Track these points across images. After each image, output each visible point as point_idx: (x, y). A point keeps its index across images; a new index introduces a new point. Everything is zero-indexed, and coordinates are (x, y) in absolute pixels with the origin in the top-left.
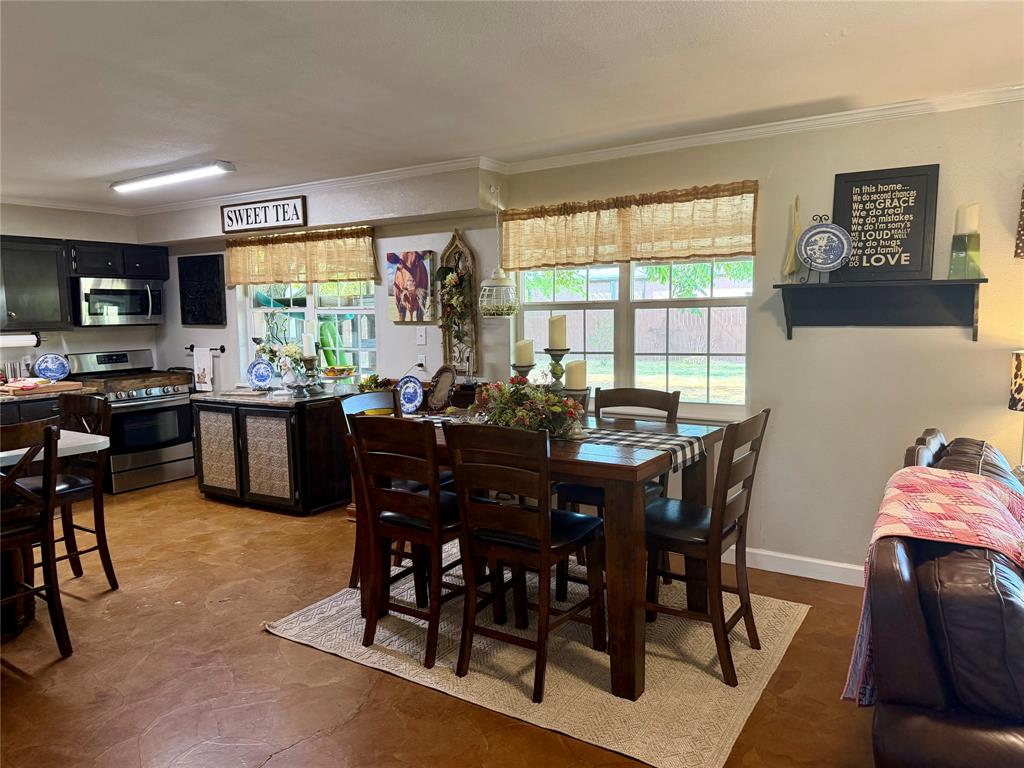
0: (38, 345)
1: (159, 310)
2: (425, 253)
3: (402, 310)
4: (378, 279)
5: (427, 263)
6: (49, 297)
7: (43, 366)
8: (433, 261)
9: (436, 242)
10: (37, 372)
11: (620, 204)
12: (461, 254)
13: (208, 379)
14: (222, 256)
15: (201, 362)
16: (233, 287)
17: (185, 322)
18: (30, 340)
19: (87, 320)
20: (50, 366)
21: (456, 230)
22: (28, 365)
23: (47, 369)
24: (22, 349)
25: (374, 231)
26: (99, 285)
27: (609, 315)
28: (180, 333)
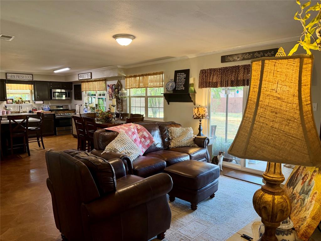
0: (43, 103)
1: (69, 96)
2: (113, 85)
3: (110, 97)
4: (106, 90)
5: (114, 87)
6: (46, 93)
7: (45, 108)
8: (115, 86)
9: (115, 82)
11: (142, 75)
12: (119, 85)
13: (78, 112)
14: (81, 85)
15: (77, 108)
16: (83, 92)
17: (75, 99)
18: (42, 102)
19: (53, 98)
21: (118, 80)
22: (42, 108)
23: (45, 109)
24: (41, 104)
25: (105, 80)
26: (56, 91)
27: (144, 98)
28: (74, 101)
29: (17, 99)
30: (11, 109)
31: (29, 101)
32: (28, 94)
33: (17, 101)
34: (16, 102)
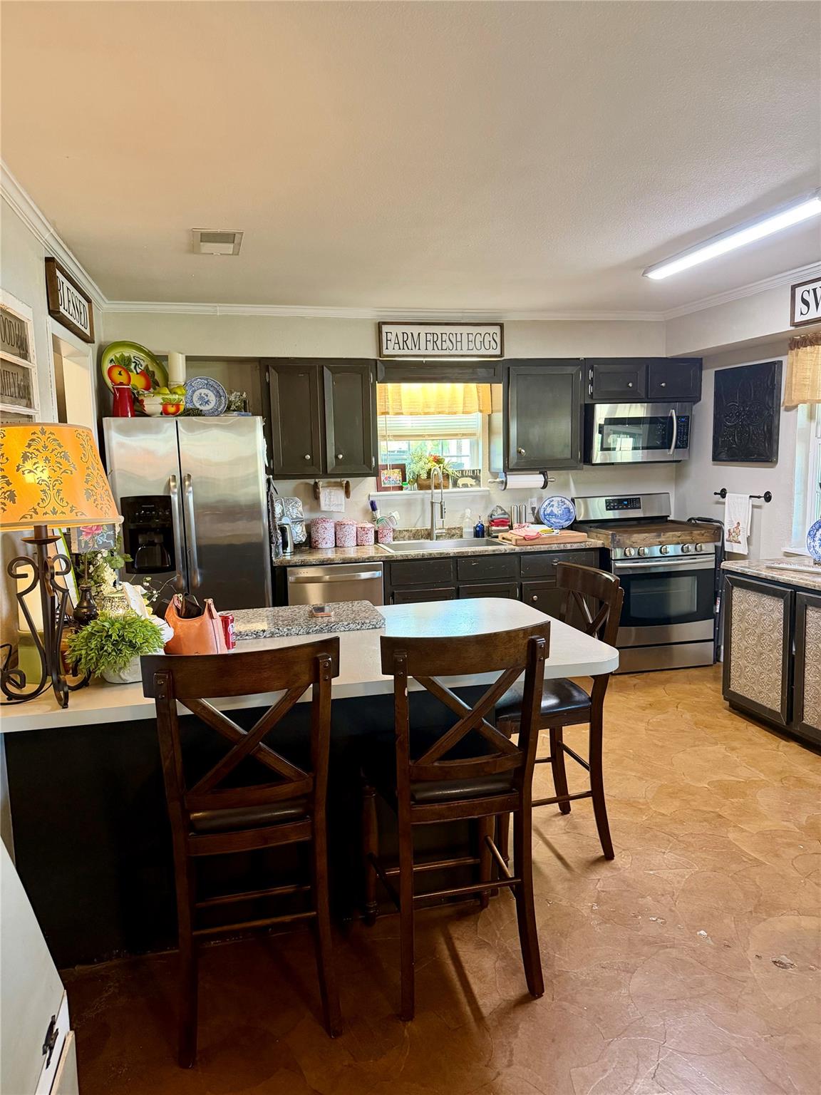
0: (544, 487)
1: (684, 443)
6: (561, 429)
7: (548, 510)
10: (542, 517)
13: (742, 538)
14: (779, 363)
15: (735, 513)
16: (792, 408)
17: (716, 458)
18: (536, 480)
19: (598, 456)
20: (556, 510)
22: (533, 509)
23: (551, 514)
24: (529, 491)
26: (615, 413)
28: (708, 473)
29: (422, 463)
30: (396, 514)
31: (475, 476)
32: (474, 434)
33: (424, 476)
34: (417, 479)
